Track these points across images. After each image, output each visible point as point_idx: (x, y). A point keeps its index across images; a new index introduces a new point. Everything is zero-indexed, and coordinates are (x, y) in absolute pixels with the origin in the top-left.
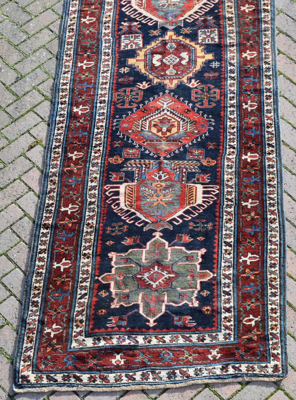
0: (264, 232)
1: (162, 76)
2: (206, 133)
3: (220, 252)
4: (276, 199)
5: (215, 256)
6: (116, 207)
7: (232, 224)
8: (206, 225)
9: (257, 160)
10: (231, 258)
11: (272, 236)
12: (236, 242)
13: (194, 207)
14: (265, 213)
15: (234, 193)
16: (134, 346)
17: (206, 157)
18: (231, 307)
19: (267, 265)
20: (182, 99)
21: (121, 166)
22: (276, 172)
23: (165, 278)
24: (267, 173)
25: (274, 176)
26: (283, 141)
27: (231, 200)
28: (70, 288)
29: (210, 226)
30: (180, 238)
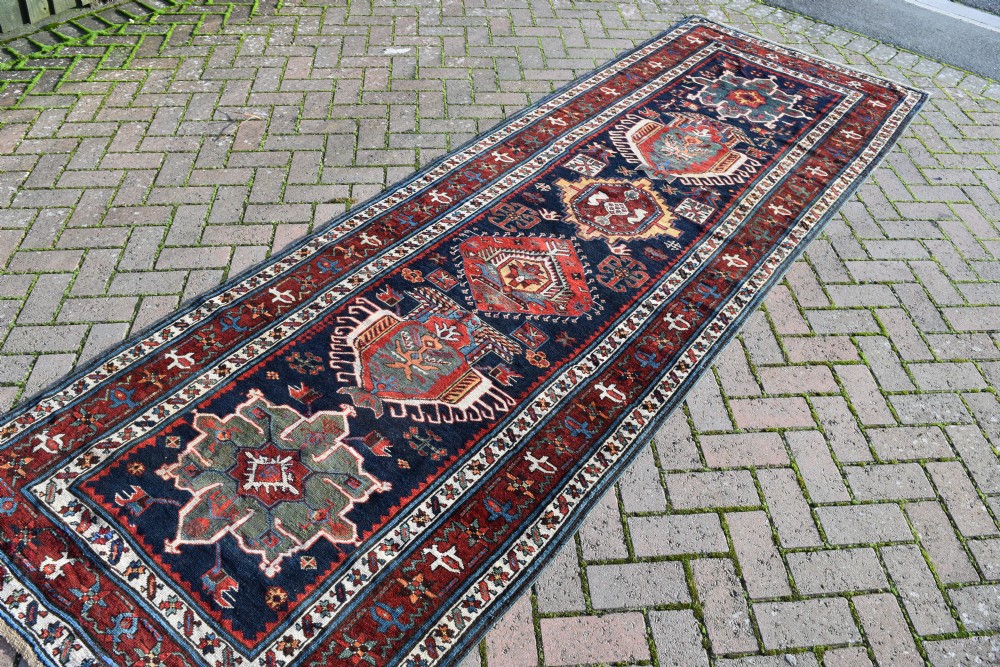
0: (517, 530)
1: (585, 218)
2: (574, 318)
3: (407, 509)
4: (591, 486)
5: (393, 510)
6: (341, 333)
7: (476, 478)
8: (433, 448)
9: (616, 404)
10: (414, 534)
11: (522, 547)
12: (451, 511)
13: (447, 408)
14: (549, 498)
15: (529, 429)
16: (104, 564)
17: (540, 350)
18: (318, 626)
19: (461, 595)
20: (584, 257)
21: (409, 286)
22: (630, 442)
23: (278, 487)
24: (614, 434)
25: (621, 446)
26: (685, 403)
27: (513, 437)
28: (146, 399)
29: (438, 454)
30: (372, 441)
